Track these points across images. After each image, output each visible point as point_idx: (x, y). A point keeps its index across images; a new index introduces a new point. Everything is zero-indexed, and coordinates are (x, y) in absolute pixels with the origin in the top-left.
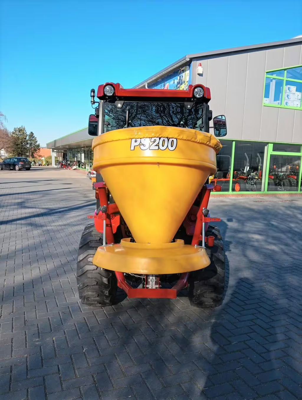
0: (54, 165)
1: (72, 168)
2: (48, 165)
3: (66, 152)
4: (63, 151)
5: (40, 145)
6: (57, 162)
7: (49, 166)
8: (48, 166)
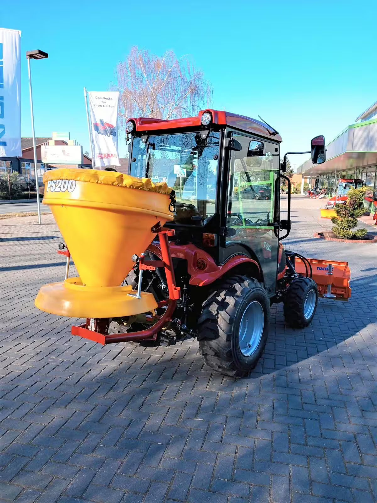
0: (302, 194)
1: (319, 197)
2: (296, 193)
3: (318, 178)
4: (316, 177)
5: (293, 170)
6: (307, 189)
7: (298, 194)
8: (296, 195)
